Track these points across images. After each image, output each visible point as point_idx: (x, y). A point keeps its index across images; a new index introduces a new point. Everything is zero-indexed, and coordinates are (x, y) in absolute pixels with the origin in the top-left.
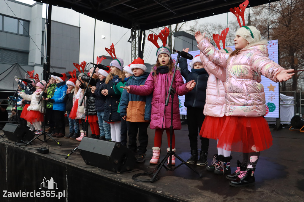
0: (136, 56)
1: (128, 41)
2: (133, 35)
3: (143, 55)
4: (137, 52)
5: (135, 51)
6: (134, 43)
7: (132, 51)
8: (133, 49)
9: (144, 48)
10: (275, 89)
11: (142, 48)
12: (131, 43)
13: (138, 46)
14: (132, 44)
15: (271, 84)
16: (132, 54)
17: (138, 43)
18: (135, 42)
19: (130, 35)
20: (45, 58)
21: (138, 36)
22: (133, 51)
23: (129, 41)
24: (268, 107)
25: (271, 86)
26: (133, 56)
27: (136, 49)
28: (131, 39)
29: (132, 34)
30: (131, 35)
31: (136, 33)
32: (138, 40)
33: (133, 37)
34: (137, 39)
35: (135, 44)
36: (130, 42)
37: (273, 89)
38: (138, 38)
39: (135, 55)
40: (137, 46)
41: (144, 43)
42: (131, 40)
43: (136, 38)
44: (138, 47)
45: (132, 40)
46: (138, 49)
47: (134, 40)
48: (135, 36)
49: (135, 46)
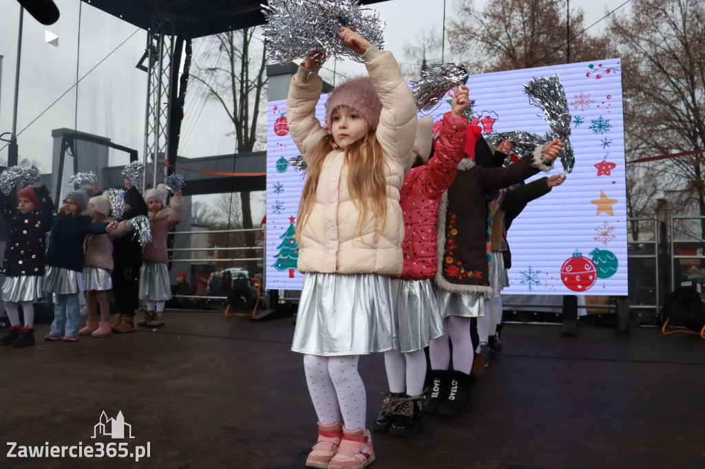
0: (161, 112)
1: (137, 67)
2: (154, 47)
3: (181, 110)
4: (165, 99)
5: (160, 96)
6: (157, 71)
7: (149, 95)
8: (152, 89)
9: (188, 89)
10: (614, 206)
11: (179, 90)
12: (146, 74)
13: (170, 81)
14: (150, 75)
15: (601, 191)
16: (148, 105)
17: (167, 72)
18: (161, 68)
19: (145, 47)
21: (169, 51)
22: (151, 97)
23: (140, 66)
24: (594, 264)
25: (603, 196)
26: (150, 110)
27: (163, 90)
28: (147, 60)
29: (152, 43)
30: (147, 48)
31: (163, 42)
32: (170, 64)
33: (153, 53)
34: (166, 61)
35: (161, 74)
36: (145, 69)
37: (608, 205)
38: (171, 57)
39: (159, 108)
40: (166, 81)
41: (186, 75)
42: (146, 63)
43: (162, 58)
44: (169, 86)
45: (152, 64)
46: (167, 90)
47: (157, 62)
48: (159, 50)
49: (160, 82)
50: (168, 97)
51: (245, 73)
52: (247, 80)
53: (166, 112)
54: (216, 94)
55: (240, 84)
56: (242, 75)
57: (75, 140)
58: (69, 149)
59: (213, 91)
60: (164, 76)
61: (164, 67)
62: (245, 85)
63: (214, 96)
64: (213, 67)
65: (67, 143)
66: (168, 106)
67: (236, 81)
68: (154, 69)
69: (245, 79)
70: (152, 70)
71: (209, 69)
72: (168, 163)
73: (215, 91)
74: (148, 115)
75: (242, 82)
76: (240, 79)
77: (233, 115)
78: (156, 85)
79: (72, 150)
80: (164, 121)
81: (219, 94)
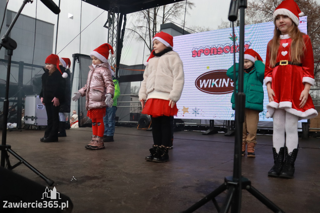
0: (113, 45)
1: (104, 26)
3: (122, 44)
4: (115, 40)
5: (113, 39)
7: (108, 38)
8: (110, 35)
9: (125, 35)
11: (121, 35)
12: (107, 29)
13: (117, 32)
14: (109, 30)
17: (116, 28)
18: (113, 27)
21: (117, 20)
22: (110, 39)
23: (105, 26)
27: (114, 36)
28: (108, 23)
29: (110, 16)
30: (108, 19)
31: (114, 16)
32: (117, 25)
33: (110, 21)
35: (113, 29)
36: (107, 27)
38: (117, 22)
39: (113, 43)
40: (115, 32)
41: (124, 30)
42: (107, 25)
43: (114, 23)
44: (117, 34)
45: (110, 25)
46: (116, 36)
47: (112, 24)
48: (112, 19)
49: (113, 32)
51: (155, 28)
52: (156, 31)
53: (115, 45)
54: (142, 37)
55: (152, 33)
56: (153, 29)
57: (80, 57)
58: (77, 60)
59: (141, 36)
60: (115, 30)
61: (115, 26)
62: (155, 33)
63: (141, 38)
64: (141, 26)
65: (76, 58)
66: (116, 42)
67: (151, 32)
68: (111, 27)
69: (155, 31)
70: (110, 28)
71: (139, 27)
72: (116, 66)
73: (142, 36)
75: (153, 32)
76: (152, 31)
77: (149, 47)
78: (111, 34)
79: (78, 60)
80: (115, 48)
81: (143, 37)
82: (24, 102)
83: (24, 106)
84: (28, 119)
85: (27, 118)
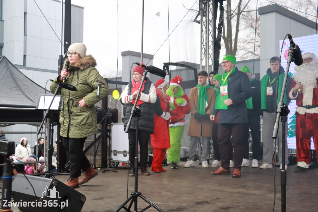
0: (209, 47)
1: (194, 21)
2: (204, 9)
3: (220, 44)
6: (205, 23)
7: (202, 37)
8: (204, 33)
11: (217, 33)
12: (200, 25)
13: (213, 28)
14: (202, 26)
16: (202, 43)
19: (198, 10)
20: (62, 44)
21: (212, 10)
26: (203, 46)
27: (210, 34)
29: (202, 7)
30: (200, 10)
31: (209, 6)
32: (213, 18)
33: (203, 13)
34: (211, 16)
36: (199, 22)
38: (213, 14)
40: (211, 28)
41: (221, 24)
44: (212, 31)
45: (202, 19)
46: (212, 34)
47: (205, 18)
48: (206, 11)
49: (208, 29)
50: (212, 38)
53: (211, 47)
57: (169, 66)
58: (167, 71)
60: (210, 25)
65: (165, 68)
66: (213, 43)
74: (202, 49)
78: (205, 31)
80: (211, 51)
82: (110, 131)
83: (110, 138)
84: (118, 154)
85: (116, 153)
